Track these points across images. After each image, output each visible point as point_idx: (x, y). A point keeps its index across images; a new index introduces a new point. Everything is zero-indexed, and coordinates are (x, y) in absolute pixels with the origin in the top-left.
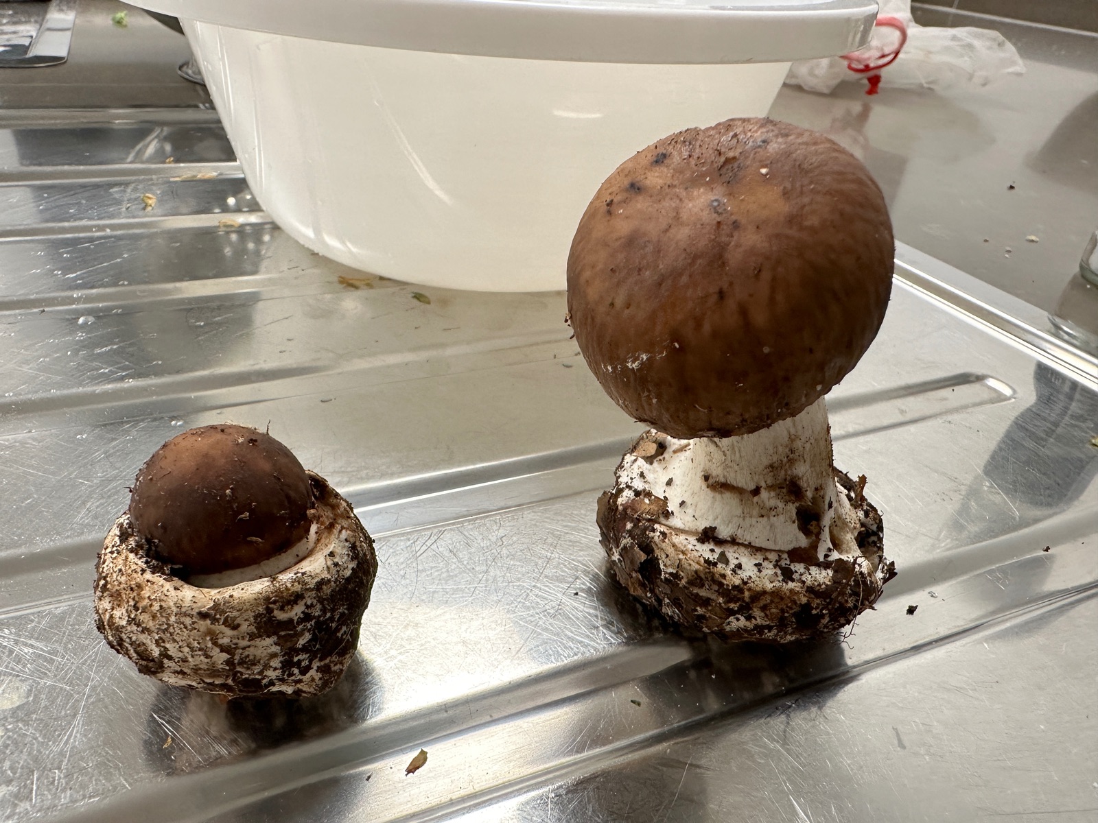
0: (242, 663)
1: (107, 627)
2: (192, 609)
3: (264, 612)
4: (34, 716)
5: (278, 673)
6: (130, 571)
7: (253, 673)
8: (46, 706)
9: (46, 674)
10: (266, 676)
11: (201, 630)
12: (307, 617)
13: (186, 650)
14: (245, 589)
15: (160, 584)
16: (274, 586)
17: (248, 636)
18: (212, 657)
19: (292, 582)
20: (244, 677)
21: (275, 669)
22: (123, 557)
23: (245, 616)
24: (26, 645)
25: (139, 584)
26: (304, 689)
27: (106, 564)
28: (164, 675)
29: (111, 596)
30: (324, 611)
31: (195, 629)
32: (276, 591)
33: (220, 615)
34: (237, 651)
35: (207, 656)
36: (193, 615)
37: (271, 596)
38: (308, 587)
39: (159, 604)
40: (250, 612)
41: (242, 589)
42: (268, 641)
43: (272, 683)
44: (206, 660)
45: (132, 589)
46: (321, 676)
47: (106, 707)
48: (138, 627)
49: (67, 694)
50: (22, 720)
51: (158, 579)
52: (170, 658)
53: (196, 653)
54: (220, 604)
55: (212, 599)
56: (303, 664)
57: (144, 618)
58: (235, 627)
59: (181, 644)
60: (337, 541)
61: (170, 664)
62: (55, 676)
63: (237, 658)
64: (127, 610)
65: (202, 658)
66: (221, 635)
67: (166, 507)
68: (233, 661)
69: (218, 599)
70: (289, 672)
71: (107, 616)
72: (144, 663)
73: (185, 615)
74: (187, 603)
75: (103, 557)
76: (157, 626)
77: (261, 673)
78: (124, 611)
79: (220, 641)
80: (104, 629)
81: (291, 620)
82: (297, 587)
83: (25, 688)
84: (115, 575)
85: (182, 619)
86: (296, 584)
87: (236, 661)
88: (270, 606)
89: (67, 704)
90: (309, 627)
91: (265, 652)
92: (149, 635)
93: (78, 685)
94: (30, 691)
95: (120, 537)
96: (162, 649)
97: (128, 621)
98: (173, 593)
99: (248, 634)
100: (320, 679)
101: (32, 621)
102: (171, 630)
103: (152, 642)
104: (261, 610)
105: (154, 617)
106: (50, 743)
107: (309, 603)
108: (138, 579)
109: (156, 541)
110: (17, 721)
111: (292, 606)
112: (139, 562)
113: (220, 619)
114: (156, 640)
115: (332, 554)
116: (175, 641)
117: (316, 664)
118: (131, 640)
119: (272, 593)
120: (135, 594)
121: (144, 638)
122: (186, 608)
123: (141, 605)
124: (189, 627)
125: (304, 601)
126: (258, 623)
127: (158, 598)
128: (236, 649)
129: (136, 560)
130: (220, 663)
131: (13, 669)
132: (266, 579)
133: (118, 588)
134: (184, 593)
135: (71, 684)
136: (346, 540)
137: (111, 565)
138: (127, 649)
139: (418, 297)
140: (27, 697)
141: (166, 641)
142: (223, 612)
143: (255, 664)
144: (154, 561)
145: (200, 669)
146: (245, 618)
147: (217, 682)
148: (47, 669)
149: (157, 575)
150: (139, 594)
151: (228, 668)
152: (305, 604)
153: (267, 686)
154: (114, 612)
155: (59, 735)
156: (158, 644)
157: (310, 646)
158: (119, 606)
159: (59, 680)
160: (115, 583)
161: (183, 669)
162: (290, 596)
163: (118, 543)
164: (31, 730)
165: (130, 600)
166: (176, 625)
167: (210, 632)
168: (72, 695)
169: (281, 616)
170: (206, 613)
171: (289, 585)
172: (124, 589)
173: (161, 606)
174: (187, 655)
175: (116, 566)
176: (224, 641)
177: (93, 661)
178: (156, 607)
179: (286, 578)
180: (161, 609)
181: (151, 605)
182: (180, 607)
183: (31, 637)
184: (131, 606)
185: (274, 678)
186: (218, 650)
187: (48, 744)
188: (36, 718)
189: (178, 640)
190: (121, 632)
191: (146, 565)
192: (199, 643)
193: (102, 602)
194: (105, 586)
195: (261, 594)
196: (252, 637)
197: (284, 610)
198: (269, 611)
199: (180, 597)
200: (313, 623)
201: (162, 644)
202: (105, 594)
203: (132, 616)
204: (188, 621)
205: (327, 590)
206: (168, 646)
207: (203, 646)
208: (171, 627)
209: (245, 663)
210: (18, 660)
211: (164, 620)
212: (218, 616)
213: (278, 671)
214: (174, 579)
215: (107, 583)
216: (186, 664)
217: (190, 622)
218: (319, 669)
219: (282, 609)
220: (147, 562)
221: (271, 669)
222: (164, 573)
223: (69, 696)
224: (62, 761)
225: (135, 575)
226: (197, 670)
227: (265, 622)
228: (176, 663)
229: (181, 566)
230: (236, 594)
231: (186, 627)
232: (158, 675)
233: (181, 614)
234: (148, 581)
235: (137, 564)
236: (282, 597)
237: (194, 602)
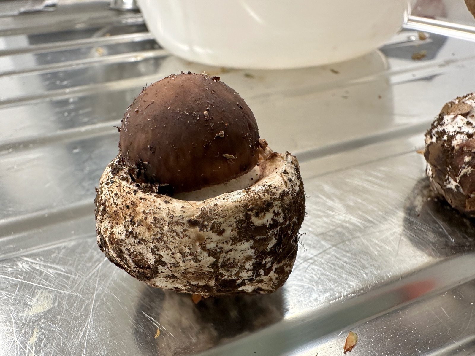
0: (223, 266)
1: (108, 243)
2: (183, 218)
3: (244, 218)
4: (59, 317)
5: (250, 274)
6: (124, 194)
7: (231, 275)
8: (67, 309)
9: (65, 287)
10: (240, 277)
11: (192, 236)
12: (275, 224)
13: (178, 255)
14: (226, 198)
15: (152, 200)
16: (249, 195)
17: (231, 241)
18: (200, 261)
19: (263, 192)
20: (223, 278)
21: (248, 270)
22: (117, 184)
23: (228, 222)
24: (51, 268)
25: (134, 202)
26: (263, 288)
27: (104, 193)
28: (158, 280)
29: (110, 217)
30: (285, 218)
31: (186, 236)
32: (252, 200)
33: (208, 222)
34: (222, 254)
35: (196, 260)
36: (183, 223)
37: (249, 204)
38: (275, 196)
39: (153, 217)
40: (232, 218)
41: (224, 199)
42: (247, 245)
43: (243, 284)
44: (195, 264)
45: (128, 207)
46: (277, 276)
47: (109, 309)
48: (135, 239)
49: (81, 300)
50: (51, 320)
51: (148, 196)
52: (164, 264)
53: (187, 258)
54: (207, 212)
55: (199, 208)
56: (267, 266)
57: (140, 230)
58: (221, 232)
59: (173, 250)
60: (287, 163)
61: (163, 270)
62: (71, 288)
63: (221, 261)
64: (125, 226)
65: (192, 262)
66: (208, 241)
67: (153, 130)
68: (217, 265)
69: (205, 208)
70: (257, 273)
71: (108, 234)
72: (141, 270)
73: (177, 223)
74: (178, 213)
75: (100, 190)
76: (152, 237)
77: (237, 274)
78: (122, 227)
79: (208, 246)
80: (106, 246)
81: (264, 226)
82: (267, 197)
83: (51, 296)
84: (112, 199)
85: (175, 228)
86: (266, 194)
87: (220, 264)
88: (249, 213)
89: (81, 307)
90: (276, 233)
91: (242, 255)
92: (145, 245)
93: (87, 293)
94: (55, 299)
95: (112, 172)
96: (157, 257)
97: (126, 235)
98: (164, 205)
99: (231, 238)
100: (277, 279)
101: (54, 252)
102: (165, 238)
103: (148, 251)
104: (241, 216)
105: (149, 228)
106: (72, 337)
107: (276, 211)
108: (133, 199)
109: (146, 163)
110: (48, 322)
111: (265, 214)
112: (131, 186)
113: (208, 225)
114: (152, 249)
115: (285, 172)
116: (168, 248)
117: (275, 266)
118: (129, 252)
119: (249, 201)
120: (131, 211)
121: (141, 248)
122: (178, 218)
123: (136, 220)
124: (181, 235)
125: (273, 209)
126: (239, 229)
127: (151, 211)
128: (221, 252)
129: (128, 185)
130: (206, 266)
131: (43, 284)
132: (241, 190)
133: (115, 209)
134: (174, 205)
135: (82, 292)
136: (292, 162)
137: (108, 193)
138: (126, 260)
139: (248, 76)
140: (54, 303)
141: (160, 249)
142: (210, 219)
143: (233, 267)
144: (143, 184)
145: (189, 272)
146: (229, 224)
147: (200, 284)
148: (66, 284)
149: (148, 193)
150: (134, 211)
151: (212, 270)
152: (274, 212)
153: (239, 286)
154: (114, 229)
155: (78, 331)
156: (153, 253)
157: (275, 250)
158: (117, 224)
159: (74, 291)
160: (113, 205)
161: (174, 274)
162: (264, 204)
163: (112, 176)
164: (58, 328)
165: (127, 217)
166: (169, 234)
167: (199, 238)
168: (84, 301)
169: (257, 222)
170: (196, 221)
171: (261, 195)
172: (121, 209)
173: (155, 218)
174: (178, 260)
175: (112, 193)
176: (211, 246)
177: (96, 276)
178: (151, 219)
179: (257, 188)
180: (155, 221)
181: (146, 219)
182: (172, 217)
183: (53, 262)
184: (128, 221)
185: (246, 278)
186: (206, 254)
187: (70, 338)
188: (61, 318)
189: (171, 247)
190: (121, 245)
191: (137, 188)
192: (189, 249)
193: (103, 224)
194: (104, 210)
195: (240, 202)
196: (234, 241)
197: (259, 217)
198: (248, 217)
199: (171, 209)
200: (278, 229)
201: (157, 252)
202: (105, 217)
203: (130, 230)
204: (179, 229)
205: (287, 200)
206: (162, 253)
207: (194, 252)
208: (165, 236)
209: (226, 265)
210: (47, 278)
211: (159, 230)
212: (206, 223)
213: (250, 272)
214: (163, 195)
215: (105, 207)
216: (178, 269)
217: (182, 230)
218: (277, 271)
219: (257, 215)
220: (137, 186)
221: (245, 271)
222: (153, 192)
223: (82, 302)
224: (81, 351)
225: (129, 196)
226: (185, 274)
227: (245, 228)
228: (168, 268)
229: (168, 184)
230: (219, 203)
231: (178, 235)
232: (153, 280)
233: (173, 223)
234: (141, 199)
235: (129, 188)
236: (257, 205)
237: (184, 212)
